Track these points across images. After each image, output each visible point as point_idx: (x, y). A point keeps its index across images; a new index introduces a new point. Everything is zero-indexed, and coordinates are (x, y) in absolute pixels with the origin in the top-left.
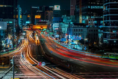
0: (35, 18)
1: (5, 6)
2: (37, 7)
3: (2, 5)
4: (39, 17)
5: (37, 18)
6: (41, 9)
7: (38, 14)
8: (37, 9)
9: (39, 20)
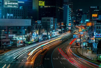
0: (92, 16)
1: (49, 7)
2: (95, 7)
3: (47, 6)
4: (96, 16)
5: (93, 17)
6: (98, 9)
7: (95, 13)
8: (95, 9)
9: (95, 18)
